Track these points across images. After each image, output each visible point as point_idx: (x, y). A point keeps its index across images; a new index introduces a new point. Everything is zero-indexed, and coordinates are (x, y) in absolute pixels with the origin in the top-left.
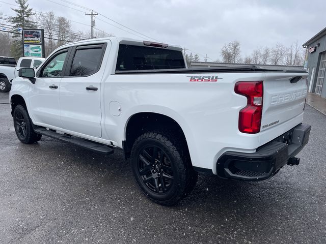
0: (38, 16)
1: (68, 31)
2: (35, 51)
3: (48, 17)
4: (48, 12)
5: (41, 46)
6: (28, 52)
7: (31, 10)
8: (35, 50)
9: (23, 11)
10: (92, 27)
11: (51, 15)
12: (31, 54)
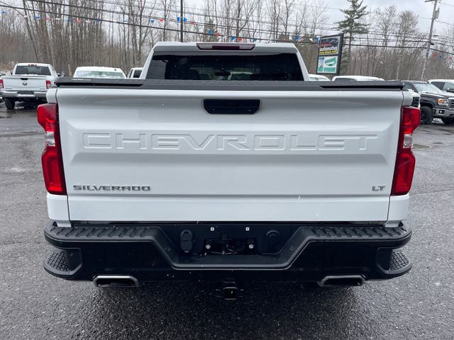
0: (373, 15)
1: (413, 31)
2: (330, 65)
3: (387, 14)
4: (388, 7)
5: (337, 57)
6: (321, 67)
7: (365, 8)
8: (330, 63)
9: (354, 11)
10: (433, 20)
11: (391, 12)
12: (325, 68)
